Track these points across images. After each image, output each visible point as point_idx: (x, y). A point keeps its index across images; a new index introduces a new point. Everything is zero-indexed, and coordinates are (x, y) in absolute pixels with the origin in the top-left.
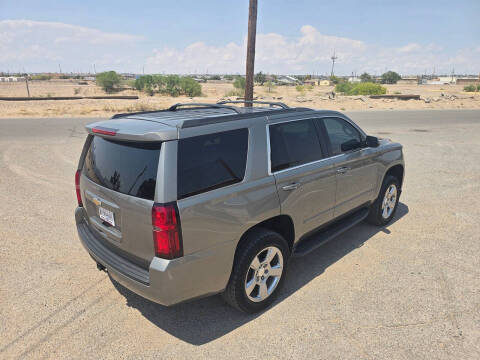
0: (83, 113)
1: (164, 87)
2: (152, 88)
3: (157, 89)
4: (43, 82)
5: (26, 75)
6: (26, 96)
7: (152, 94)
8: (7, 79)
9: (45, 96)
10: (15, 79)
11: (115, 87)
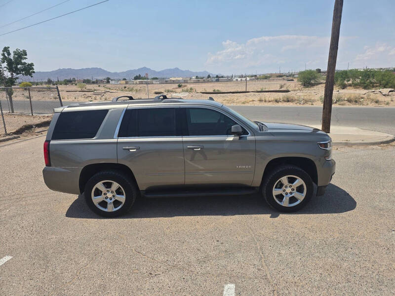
0: (244, 103)
1: (358, 81)
2: (346, 82)
3: (350, 82)
4: (265, 80)
5: (256, 76)
6: (244, 90)
7: (344, 87)
8: (244, 79)
9: (259, 90)
10: (248, 79)
11: (312, 82)
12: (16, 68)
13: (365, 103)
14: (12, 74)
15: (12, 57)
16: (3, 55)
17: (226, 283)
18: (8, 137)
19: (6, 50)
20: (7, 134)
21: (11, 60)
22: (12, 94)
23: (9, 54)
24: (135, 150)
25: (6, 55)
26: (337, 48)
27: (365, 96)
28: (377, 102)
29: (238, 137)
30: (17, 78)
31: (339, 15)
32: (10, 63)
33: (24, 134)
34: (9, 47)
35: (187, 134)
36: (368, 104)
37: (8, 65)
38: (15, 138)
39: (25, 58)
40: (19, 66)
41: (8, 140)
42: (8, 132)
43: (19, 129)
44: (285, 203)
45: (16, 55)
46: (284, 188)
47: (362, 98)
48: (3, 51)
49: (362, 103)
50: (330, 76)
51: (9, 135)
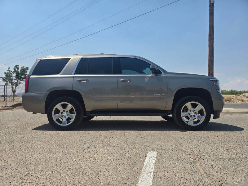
12: (21, 77)
13: (235, 101)
14: (17, 81)
15: (19, 71)
16: (15, 69)
17: (149, 151)
18: (6, 108)
19: (17, 66)
20: (6, 106)
21: (18, 72)
22: (15, 92)
23: (18, 69)
24: (85, 82)
25: (16, 69)
26: (213, 56)
27: (234, 98)
28: (242, 101)
29: (155, 75)
30: (20, 83)
31: (212, 38)
32: (17, 73)
33: (17, 107)
34: (18, 65)
35: (121, 73)
36: (237, 102)
37: (16, 75)
38: (11, 109)
39: (27, 72)
40: (23, 76)
41: (6, 109)
42: (7, 105)
43: (14, 105)
44: (191, 123)
45: (22, 69)
46: (189, 112)
47: (233, 99)
48: (15, 67)
49: (232, 102)
50: (211, 72)
51: (8, 107)
